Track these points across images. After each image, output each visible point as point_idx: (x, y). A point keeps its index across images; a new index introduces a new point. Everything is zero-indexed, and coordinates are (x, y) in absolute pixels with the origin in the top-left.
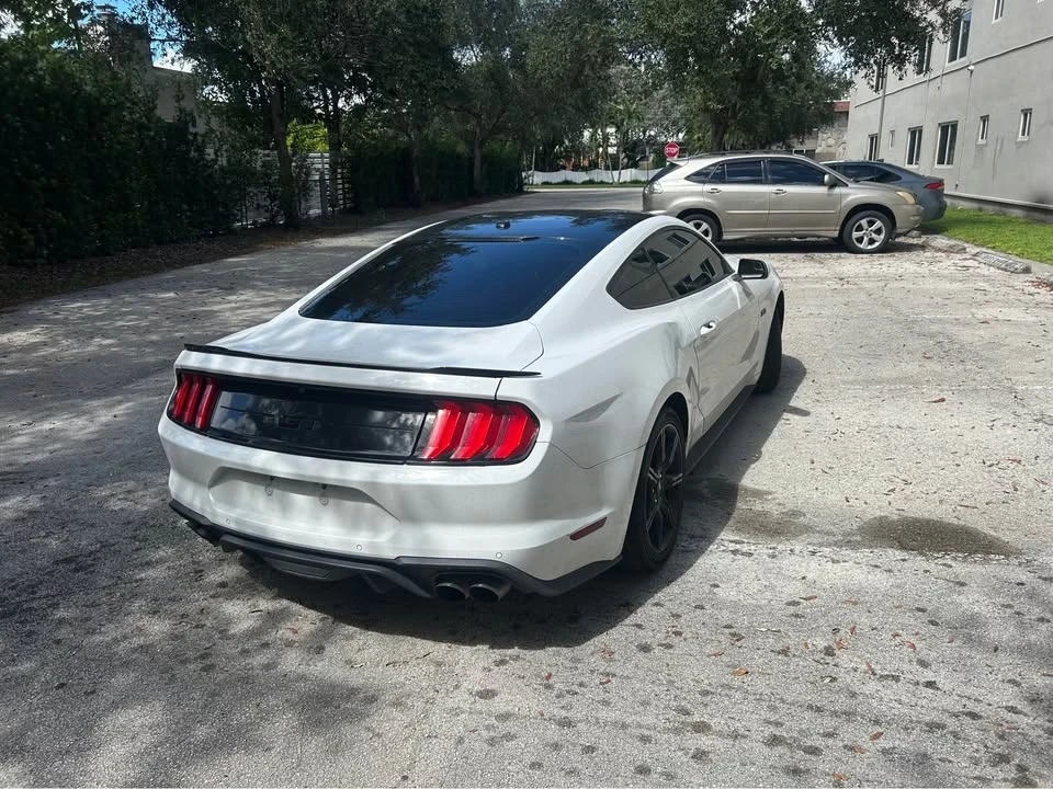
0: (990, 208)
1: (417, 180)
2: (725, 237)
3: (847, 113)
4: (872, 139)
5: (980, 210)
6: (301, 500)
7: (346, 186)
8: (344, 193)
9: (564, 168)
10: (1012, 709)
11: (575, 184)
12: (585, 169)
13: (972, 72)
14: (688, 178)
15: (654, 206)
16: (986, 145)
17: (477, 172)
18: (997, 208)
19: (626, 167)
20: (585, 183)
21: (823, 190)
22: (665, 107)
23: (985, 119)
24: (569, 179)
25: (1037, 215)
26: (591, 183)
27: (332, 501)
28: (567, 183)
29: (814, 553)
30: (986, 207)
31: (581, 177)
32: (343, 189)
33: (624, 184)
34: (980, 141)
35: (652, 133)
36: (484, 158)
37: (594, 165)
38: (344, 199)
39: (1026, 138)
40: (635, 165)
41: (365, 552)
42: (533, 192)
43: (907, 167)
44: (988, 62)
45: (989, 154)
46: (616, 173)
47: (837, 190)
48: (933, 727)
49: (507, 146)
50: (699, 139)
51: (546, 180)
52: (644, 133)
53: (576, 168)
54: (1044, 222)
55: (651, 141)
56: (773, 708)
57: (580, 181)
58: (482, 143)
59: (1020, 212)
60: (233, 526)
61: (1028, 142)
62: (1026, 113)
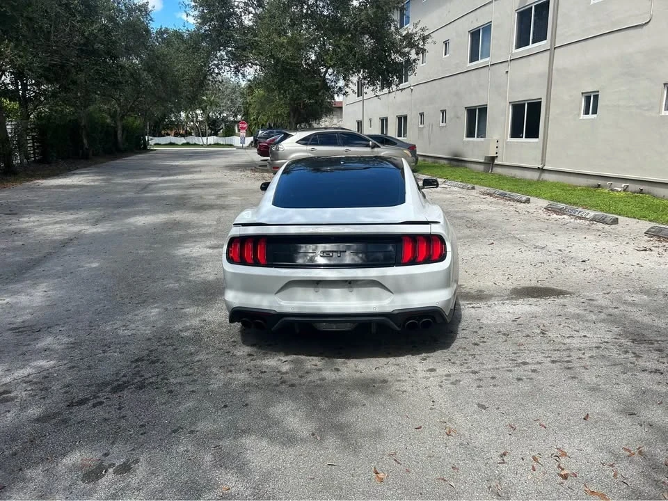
0: (430, 160)
1: (85, 141)
3: (341, 108)
4: (358, 123)
5: (424, 160)
6: (336, 291)
7: (36, 144)
8: (34, 150)
9: (168, 135)
10: (616, 338)
11: (177, 145)
12: (182, 136)
13: (412, 90)
14: (297, 142)
16: (424, 127)
17: (119, 136)
18: (433, 160)
19: (210, 135)
20: (184, 145)
21: (368, 149)
22: (231, 100)
23: (422, 114)
24: (173, 142)
25: (455, 163)
26: (188, 144)
27: (355, 290)
28: (171, 144)
29: (503, 304)
30: (427, 159)
31: (182, 140)
32: (33, 146)
33: (210, 145)
34: (420, 126)
35: (225, 115)
36: (124, 128)
37: (188, 134)
38: (34, 153)
39: (444, 124)
40: (216, 134)
41: (378, 310)
42: (152, 150)
43: (397, 138)
44: (421, 85)
45: (425, 132)
46: (204, 139)
47: (376, 149)
48: (598, 348)
49: (136, 121)
50: (254, 120)
51: (157, 142)
52: (220, 114)
53: (176, 135)
54: (458, 166)
55: (224, 120)
56: (543, 353)
57: (181, 143)
58: (122, 117)
59: (445, 162)
60: (296, 311)
61: (445, 126)
62: (443, 112)
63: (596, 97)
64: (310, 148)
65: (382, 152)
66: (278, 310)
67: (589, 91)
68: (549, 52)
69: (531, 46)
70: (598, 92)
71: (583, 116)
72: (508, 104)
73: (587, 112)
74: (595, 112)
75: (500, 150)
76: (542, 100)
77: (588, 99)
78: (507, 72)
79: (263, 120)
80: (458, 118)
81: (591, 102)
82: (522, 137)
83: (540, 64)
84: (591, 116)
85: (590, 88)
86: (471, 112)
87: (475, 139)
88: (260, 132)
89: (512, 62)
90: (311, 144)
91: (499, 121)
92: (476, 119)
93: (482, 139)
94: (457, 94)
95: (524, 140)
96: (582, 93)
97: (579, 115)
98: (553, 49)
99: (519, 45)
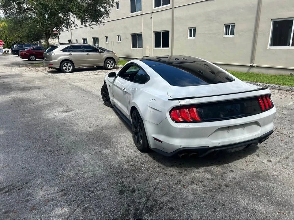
2: (75, 67)
4: (69, 41)
13: (100, 25)
14: (61, 51)
15: (53, 59)
16: (109, 43)
21: (99, 54)
23: (107, 37)
25: (127, 59)
27: (245, 128)
34: (107, 42)
44: (105, 23)
45: (110, 45)
47: (102, 54)
59: (123, 59)
60: (221, 144)
61: (121, 43)
62: (119, 36)
63: (195, 30)
64: (68, 53)
65: (104, 55)
66: (210, 146)
67: (192, 27)
68: (171, 10)
69: (162, 7)
70: (196, 27)
71: (189, 38)
72: (153, 32)
73: (191, 36)
74: (194, 36)
75: (150, 53)
76: (170, 31)
77: (191, 30)
78: (151, 18)
79: (10, 39)
80: (127, 38)
81: (192, 32)
82: (161, 47)
83: (167, 15)
84: (193, 38)
85: (192, 26)
86: (134, 36)
87: (137, 48)
88: (15, 46)
89: (153, 13)
90: (69, 51)
91: (149, 40)
92: (137, 39)
93: (141, 48)
94: (126, 27)
95: (162, 48)
96: (188, 28)
97: (187, 37)
98: (173, 8)
99: (156, 6)
